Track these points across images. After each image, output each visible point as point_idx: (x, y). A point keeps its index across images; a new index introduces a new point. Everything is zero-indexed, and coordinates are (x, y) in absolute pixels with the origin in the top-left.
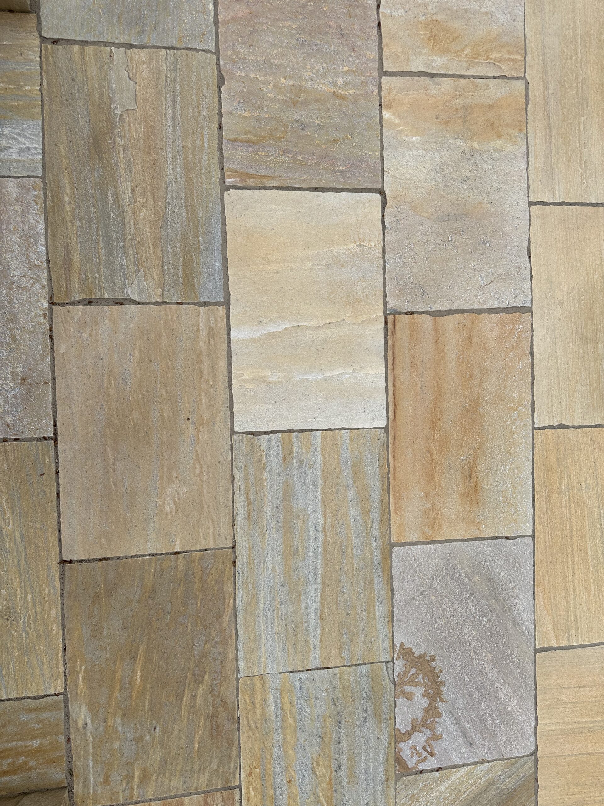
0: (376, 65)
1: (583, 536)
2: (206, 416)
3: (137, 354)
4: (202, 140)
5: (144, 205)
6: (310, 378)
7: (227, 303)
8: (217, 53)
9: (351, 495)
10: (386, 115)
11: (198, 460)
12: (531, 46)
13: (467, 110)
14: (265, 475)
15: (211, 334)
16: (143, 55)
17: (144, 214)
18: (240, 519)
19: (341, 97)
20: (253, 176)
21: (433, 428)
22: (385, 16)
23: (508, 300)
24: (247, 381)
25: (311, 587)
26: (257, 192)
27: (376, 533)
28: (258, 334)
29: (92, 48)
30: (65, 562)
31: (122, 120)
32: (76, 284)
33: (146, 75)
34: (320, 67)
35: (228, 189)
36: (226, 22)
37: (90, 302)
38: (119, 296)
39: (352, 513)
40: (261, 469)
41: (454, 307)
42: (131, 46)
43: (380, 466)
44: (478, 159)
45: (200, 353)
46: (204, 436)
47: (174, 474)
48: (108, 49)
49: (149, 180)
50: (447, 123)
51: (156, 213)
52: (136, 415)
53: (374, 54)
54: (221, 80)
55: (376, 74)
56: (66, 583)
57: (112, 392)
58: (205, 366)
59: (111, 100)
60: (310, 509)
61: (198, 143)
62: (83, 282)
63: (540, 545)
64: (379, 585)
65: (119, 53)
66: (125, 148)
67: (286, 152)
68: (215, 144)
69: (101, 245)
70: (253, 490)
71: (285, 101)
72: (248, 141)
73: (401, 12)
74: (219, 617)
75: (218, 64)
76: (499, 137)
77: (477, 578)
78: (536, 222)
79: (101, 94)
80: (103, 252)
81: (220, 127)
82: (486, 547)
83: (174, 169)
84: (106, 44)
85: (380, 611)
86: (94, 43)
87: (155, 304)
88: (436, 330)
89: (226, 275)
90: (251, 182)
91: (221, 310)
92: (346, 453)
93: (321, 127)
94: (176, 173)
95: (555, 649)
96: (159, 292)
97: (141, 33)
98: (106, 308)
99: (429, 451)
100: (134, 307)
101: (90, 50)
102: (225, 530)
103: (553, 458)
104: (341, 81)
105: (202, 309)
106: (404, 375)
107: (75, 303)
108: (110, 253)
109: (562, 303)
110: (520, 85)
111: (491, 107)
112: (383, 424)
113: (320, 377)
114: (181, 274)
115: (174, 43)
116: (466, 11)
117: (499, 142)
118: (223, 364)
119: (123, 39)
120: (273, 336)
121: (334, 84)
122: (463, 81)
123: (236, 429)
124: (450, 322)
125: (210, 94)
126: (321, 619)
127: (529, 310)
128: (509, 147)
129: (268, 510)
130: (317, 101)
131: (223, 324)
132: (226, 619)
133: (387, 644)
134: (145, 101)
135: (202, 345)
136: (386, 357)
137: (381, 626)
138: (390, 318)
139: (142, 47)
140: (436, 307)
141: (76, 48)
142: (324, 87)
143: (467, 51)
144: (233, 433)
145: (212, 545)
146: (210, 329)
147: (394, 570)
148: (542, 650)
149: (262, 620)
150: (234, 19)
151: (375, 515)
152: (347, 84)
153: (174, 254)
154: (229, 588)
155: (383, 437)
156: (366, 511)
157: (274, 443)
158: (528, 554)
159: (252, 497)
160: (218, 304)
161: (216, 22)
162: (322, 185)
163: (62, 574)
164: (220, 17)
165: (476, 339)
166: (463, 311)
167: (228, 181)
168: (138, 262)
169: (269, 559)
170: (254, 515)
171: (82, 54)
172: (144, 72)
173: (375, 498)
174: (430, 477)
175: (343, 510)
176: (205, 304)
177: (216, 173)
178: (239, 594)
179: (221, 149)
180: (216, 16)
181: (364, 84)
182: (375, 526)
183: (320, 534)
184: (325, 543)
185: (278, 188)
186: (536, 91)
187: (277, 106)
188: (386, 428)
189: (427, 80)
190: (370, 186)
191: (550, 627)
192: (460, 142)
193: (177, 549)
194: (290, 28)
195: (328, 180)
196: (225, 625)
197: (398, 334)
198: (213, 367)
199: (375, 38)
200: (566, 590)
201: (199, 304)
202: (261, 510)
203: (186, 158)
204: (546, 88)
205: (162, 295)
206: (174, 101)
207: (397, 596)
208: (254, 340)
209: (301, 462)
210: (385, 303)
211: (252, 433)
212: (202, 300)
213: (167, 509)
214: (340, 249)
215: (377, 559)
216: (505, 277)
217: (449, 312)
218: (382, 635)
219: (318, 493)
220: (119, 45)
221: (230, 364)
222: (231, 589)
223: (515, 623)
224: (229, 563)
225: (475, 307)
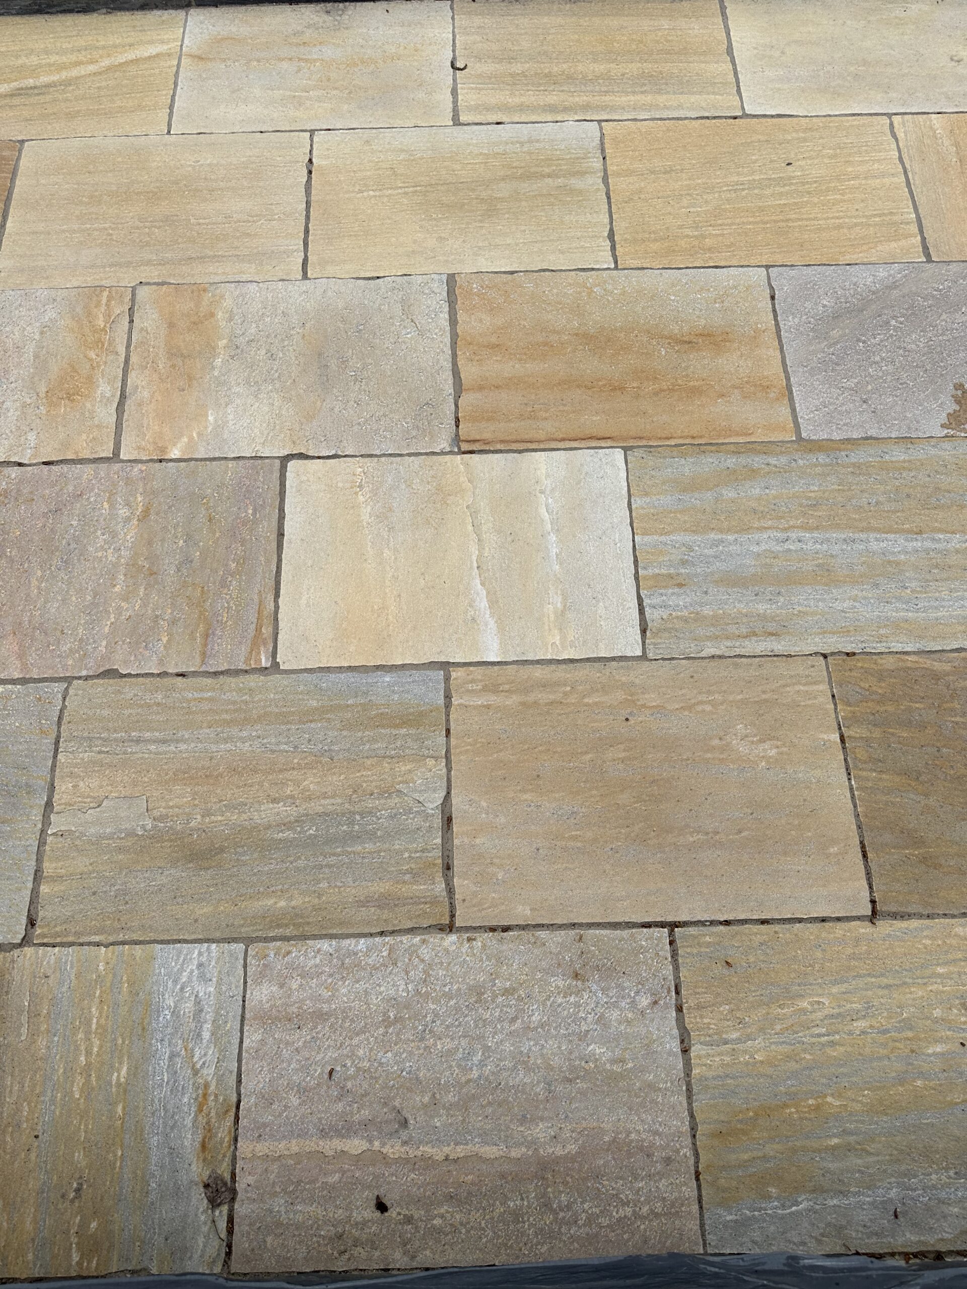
0: (103, 466)
1: (761, 209)
2: (620, 695)
3: (527, 796)
4: (201, 700)
5: (297, 783)
6: (554, 551)
7: (445, 666)
8: (69, 680)
9: (729, 493)
10: (175, 453)
11: (690, 708)
12: (90, 280)
13: (173, 353)
14: (707, 611)
15: (493, 688)
16: (63, 787)
17: (310, 782)
18: (779, 647)
19: (146, 512)
20: (258, 629)
21: (622, 389)
22: (35, 456)
23: (438, 300)
24: (563, 638)
25: (874, 546)
26: (281, 625)
27: (784, 460)
28: (492, 623)
29: (46, 864)
30: (874, 912)
31: (161, 818)
32: (420, 888)
33: (94, 782)
34: (101, 539)
35: (275, 665)
36: (25, 667)
37: (448, 867)
38: (438, 822)
39: (757, 491)
40: (699, 618)
41: (448, 365)
42: (49, 805)
43: (683, 455)
44: (242, 341)
45: (523, 704)
46: (651, 699)
47: (716, 742)
48: (50, 839)
49: (258, 777)
50: (190, 378)
51: (310, 766)
52: (624, 798)
53: (89, 469)
54: (111, 673)
55: (117, 467)
56: (910, 910)
57: (589, 834)
58: (544, 697)
59: (131, 834)
60: (755, 549)
61: (206, 706)
62: (416, 875)
63: (779, 259)
64: (859, 456)
65: (58, 823)
66: (207, 813)
67: (224, 584)
68: (209, 681)
69: (359, 848)
70: (732, 629)
71: (148, 586)
72: (206, 636)
73: (32, 436)
74: (936, 677)
75: (87, 678)
76: (212, 315)
77: (835, 333)
78: (331, 270)
79: (120, 849)
80: (369, 846)
81: (182, 675)
82: (788, 323)
83: (243, 740)
84: (42, 843)
85: (898, 455)
86: (39, 860)
87: (449, 770)
88: (481, 388)
89: (403, 666)
90: (267, 631)
91: (455, 674)
92: (666, 500)
93: (189, 538)
94: (250, 738)
95: (924, 239)
96: (431, 762)
97: (30, 790)
98: (456, 842)
99: (656, 394)
100: (455, 800)
101: (49, 867)
102: (799, 668)
103: (655, 246)
104: (123, 512)
105: (455, 701)
106: (548, 427)
107: (450, 891)
108: (372, 836)
109: (441, 239)
110: (142, 292)
111: (171, 325)
112: (619, 455)
113: (553, 538)
114: (403, 731)
115: (49, 741)
116: (36, 356)
117: (220, 315)
118: (538, 673)
119: (36, 815)
120: (493, 603)
121: (127, 520)
122: (134, 359)
123: (639, 653)
124: (469, 372)
125: (130, 690)
126: (920, 532)
127: (451, 279)
128: (228, 303)
129: (761, 608)
130: (150, 543)
131: (478, 672)
132: (937, 666)
133: (947, 445)
134: (135, 784)
135: (513, 701)
136: (520, 452)
137: (918, 453)
138: (465, 447)
139: (52, 787)
140: (449, 389)
141: (44, 889)
142: (130, 534)
143: (92, 355)
144: (644, 657)
145: (824, 687)
146: (485, 689)
147: (836, 436)
148: (928, 255)
149: (933, 615)
150: (21, 656)
151: (757, 461)
152: (128, 504)
153: (373, 740)
154: (889, 663)
155: (638, 453)
156: (752, 473)
157: (656, 600)
158: (793, 273)
159: (744, 631)
160: (447, 679)
161: (23, 681)
162: (274, 536)
163: (895, 916)
164: (17, 675)
165: (494, 340)
166: (454, 356)
167: (265, 662)
168: (387, 792)
169: (838, 606)
170: (771, 627)
171: (55, 879)
172: (91, 784)
173: (731, 461)
174: (695, 392)
175: (754, 504)
176: (448, 697)
177: (253, 681)
178: (898, 647)
179: (216, 674)
180: (13, 682)
181: (128, 481)
182: (773, 461)
183: (793, 535)
184: (805, 528)
185: (277, 595)
186: (153, 274)
187: (154, 597)
188: (626, 449)
189: (129, 405)
190: (277, 474)
191: (894, 245)
192: (218, 362)
193: (836, 737)
194: (41, 579)
195: (267, 528)
196: (947, 667)
197: (487, 435)
198: (544, 685)
199: (65, 468)
200: (839, 227)
201: (448, 705)
202: (763, 617)
203: (228, 723)
204: (149, 263)
205: (436, 758)
206: (138, 741)
207: (873, 432)
208: (501, 629)
209: (684, 563)
210: (442, 453)
211: (644, 631)
212: (441, 701)
213: (773, 752)
214: (365, 513)
215: (822, 458)
216: (406, 306)
217: (456, 373)
218: (933, 451)
219: (731, 538)
220: (46, 822)
221: (538, 662)
222: (891, 659)
223: (894, 286)
224: (851, 661)
225: (447, 340)
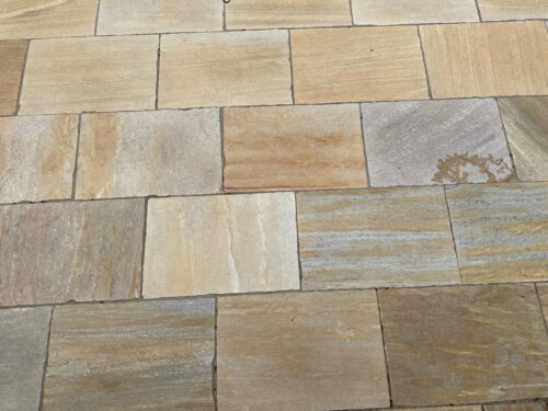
0: (67, 203)
2: (290, 309)
3: (250, 357)
4: (109, 314)
5: (150, 353)
6: (264, 240)
7: (215, 296)
8: (54, 305)
9: (338, 213)
10: (99, 196)
11: (318, 314)
12: (61, 111)
13: (98, 147)
14: (328, 268)
15: (236, 306)
16: (52, 355)
17: (156, 352)
18: (357, 285)
19: (86, 225)
20: (134, 281)
21: (295, 163)
22: (37, 198)
23: (215, 121)
24: (267, 281)
25: (399, 237)
26: (145, 278)
27: (362, 197)
28: (236, 276)
29: (46, 390)
30: (391, 406)
31: (94, 368)
32: (203, 399)
33: (66, 352)
34: (67, 238)
35: (142, 297)
36: (34, 299)
37: (215, 389)
38: (210, 370)
39: (350, 212)
40: (324, 271)
41: (220, 153)
42: (46, 363)
43: (319, 195)
44: (128, 141)
45: (249, 313)
46: (303, 310)
47: (329, 330)
48: (47, 379)
49: (134, 350)
50: (105, 160)
51: (156, 345)
52: (290, 357)
53: (60, 205)
54: (72, 302)
55: (73, 203)
56: (406, 404)
57: (275, 374)
58: (256, 309)
59: (81, 376)
60: (349, 239)
61: (112, 317)
62: (201, 394)
63: (365, 99)
64: (394, 195)
65: (50, 371)
66: (113, 366)
67: (119, 259)
68: (113, 305)
69: (177, 382)
70: (338, 277)
71: (87, 261)
72: (112, 284)
73: (36, 188)
74: (423, 298)
75: (61, 304)
76: (115, 128)
77: (388, 135)
78: (169, 105)
79: (77, 383)
80: (182, 381)
81: (102, 302)
82: (368, 131)
83: (127, 332)
84: (43, 380)
85: (412, 194)
86: (43, 389)
87: (216, 344)
88: (234, 163)
89: (197, 297)
90: (138, 281)
91: (220, 300)
92: (312, 216)
93: (104, 237)
94: (132, 332)
96: (208, 342)
97: (38, 356)
98: (219, 378)
99: (309, 165)
100: (218, 359)
102: (365, 295)
103: (311, 93)
104: (76, 225)
105: (219, 312)
106: (262, 181)
107: (215, 400)
108: (182, 376)
109: (217, 90)
110: (84, 117)
111: (97, 133)
112: (292, 194)
113: (263, 234)
114: (196, 327)
115: (45, 334)
116: (37, 149)
117: (118, 128)
118: (255, 298)
119: (41, 367)
120: (237, 265)
121: (79, 228)
122: (80, 150)
123: (298, 288)
124: (229, 155)
125: (80, 310)
126: (419, 231)
127: (222, 109)
128: (122, 122)
129: (351, 267)
130: (88, 240)
131: (229, 298)
132: (423, 294)
133: (433, 189)
134: (82, 353)
135: (244, 312)
136: (250, 193)
137: (421, 193)
138: (226, 191)
139: (48, 355)
140: (219, 163)
141: (45, 401)
142: (79, 235)
143: (62, 148)
144: (300, 290)
145: (375, 304)
146: (233, 307)
147: (386, 185)
148: (430, 95)
149: (422, 270)
150: (33, 294)
151: (351, 198)
152: (78, 222)
153: (183, 332)
154: (403, 292)
155: (301, 194)
156: (348, 203)
157: (307, 263)
158: (372, 105)
159: (343, 277)
160: (216, 302)
161: (34, 306)
162: (141, 235)
163: (399, 407)
164: (31, 303)
165: (240, 140)
166: (222, 148)
167: (137, 296)
168: (188, 356)
169: (383, 265)
170: (355, 276)
171: (50, 396)
172: (64, 354)
173: (340, 198)
174: (326, 165)
175: (349, 218)
176: (216, 310)
177: (131, 305)
178: (407, 285)
179: (116, 301)
180: (30, 306)
181: (79, 210)
182: (358, 197)
183: (365, 232)
184: (369, 229)
185: (143, 264)
186: (88, 107)
187: (90, 265)
188: (296, 192)
189: (79, 172)
190: (143, 206)
191: (417, 91)
192: (118, 152)
193: (379, 327)
194: (41, 258)
195: (138, 232)
196: (427, 294)
197: (236, 186)
198: (258, 304)
199: (50, 204)
200: (392, 82)
201: (216, 314)
202: (351, 271)
203: (123, 324)
204: (86, 102)
205: (210, 340)
206: (84, 333)
207: (401, 184)
208: (240, 277)
209: (318, 245)
210: (217, 194)
211: (301, 277)
212: (213, 313)
213: (353, 334)
214: (182, 223)
215: (379, 196)
216: (202, 124)
217: (223, 155)
218: (428, 193)
219: (339, 233)
220: (45, 371)
221: (256, 293)
222: (404, 290)
223: (415, 112)
224: (387, 291)
225: (219, 140)
